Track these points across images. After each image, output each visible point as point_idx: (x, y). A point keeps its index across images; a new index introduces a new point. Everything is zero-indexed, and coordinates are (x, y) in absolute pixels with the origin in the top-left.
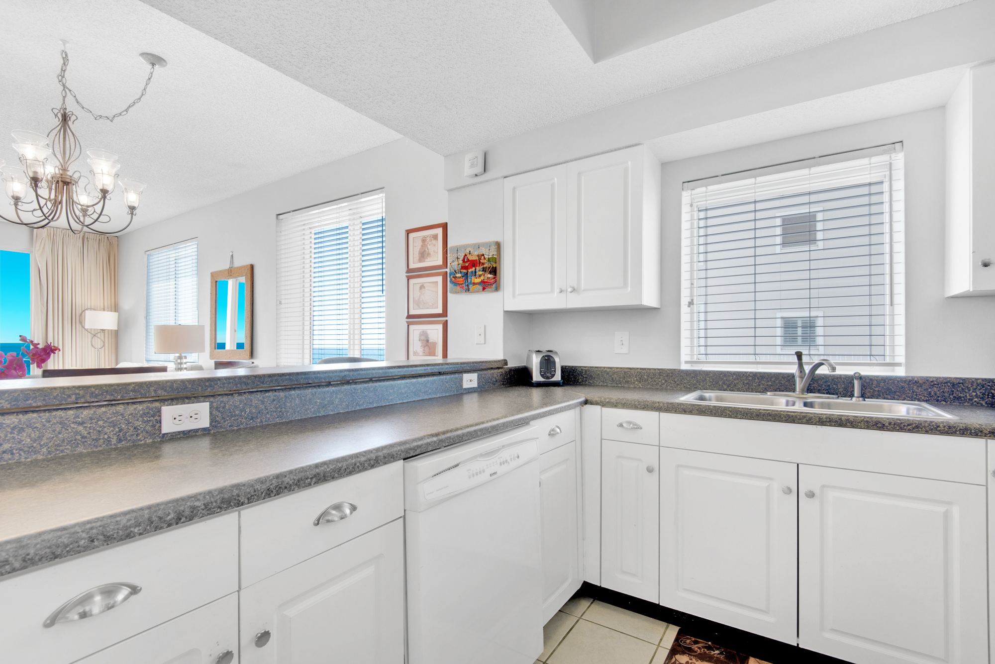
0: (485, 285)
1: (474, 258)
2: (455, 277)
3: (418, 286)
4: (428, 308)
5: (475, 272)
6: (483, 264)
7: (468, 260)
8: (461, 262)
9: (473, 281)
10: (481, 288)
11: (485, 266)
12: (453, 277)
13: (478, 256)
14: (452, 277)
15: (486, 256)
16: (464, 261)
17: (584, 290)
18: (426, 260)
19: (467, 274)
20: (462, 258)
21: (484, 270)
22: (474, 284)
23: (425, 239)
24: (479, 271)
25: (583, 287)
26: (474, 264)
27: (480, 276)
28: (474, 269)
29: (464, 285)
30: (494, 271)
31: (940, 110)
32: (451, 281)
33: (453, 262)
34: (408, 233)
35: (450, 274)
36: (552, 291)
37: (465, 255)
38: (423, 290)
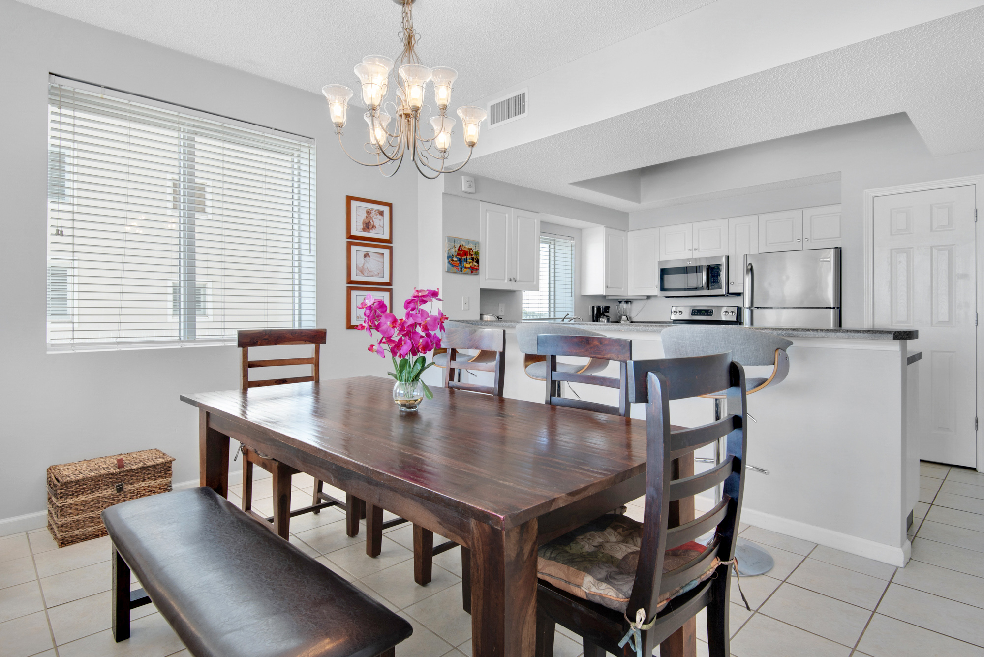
0: (472, 270)
1: (466, 250)
2: (453, 260)
3: (362, 254)
4: (372, 276)
5: (467, 259)
6: (472, 255)
7: (462, 250)
8: (457, 250)
9: (465, 266)
10: (470, 271)
11: (473, 257)
13: (469, 249)
14: (450, 259)
15: (474, 250)
16: (459, 249)
17: (519, 281)
18: (371, 231)
19: (461, 260)
20: (458, 247)
21: (473, 259)
22: (466, 268)
23: (370, 211)
25: (518, 279)
26: (466, 253)
27: (470, 263)
28: (465, 257)
29: (459, 267)
30: (478, 261)
31: (581, 230)
32: (449, 262)
33: (451, 248)
34: (349, 199)
35: (448, 257)
36: (504, 280)
37: (460, 246)
38: (367, 258)
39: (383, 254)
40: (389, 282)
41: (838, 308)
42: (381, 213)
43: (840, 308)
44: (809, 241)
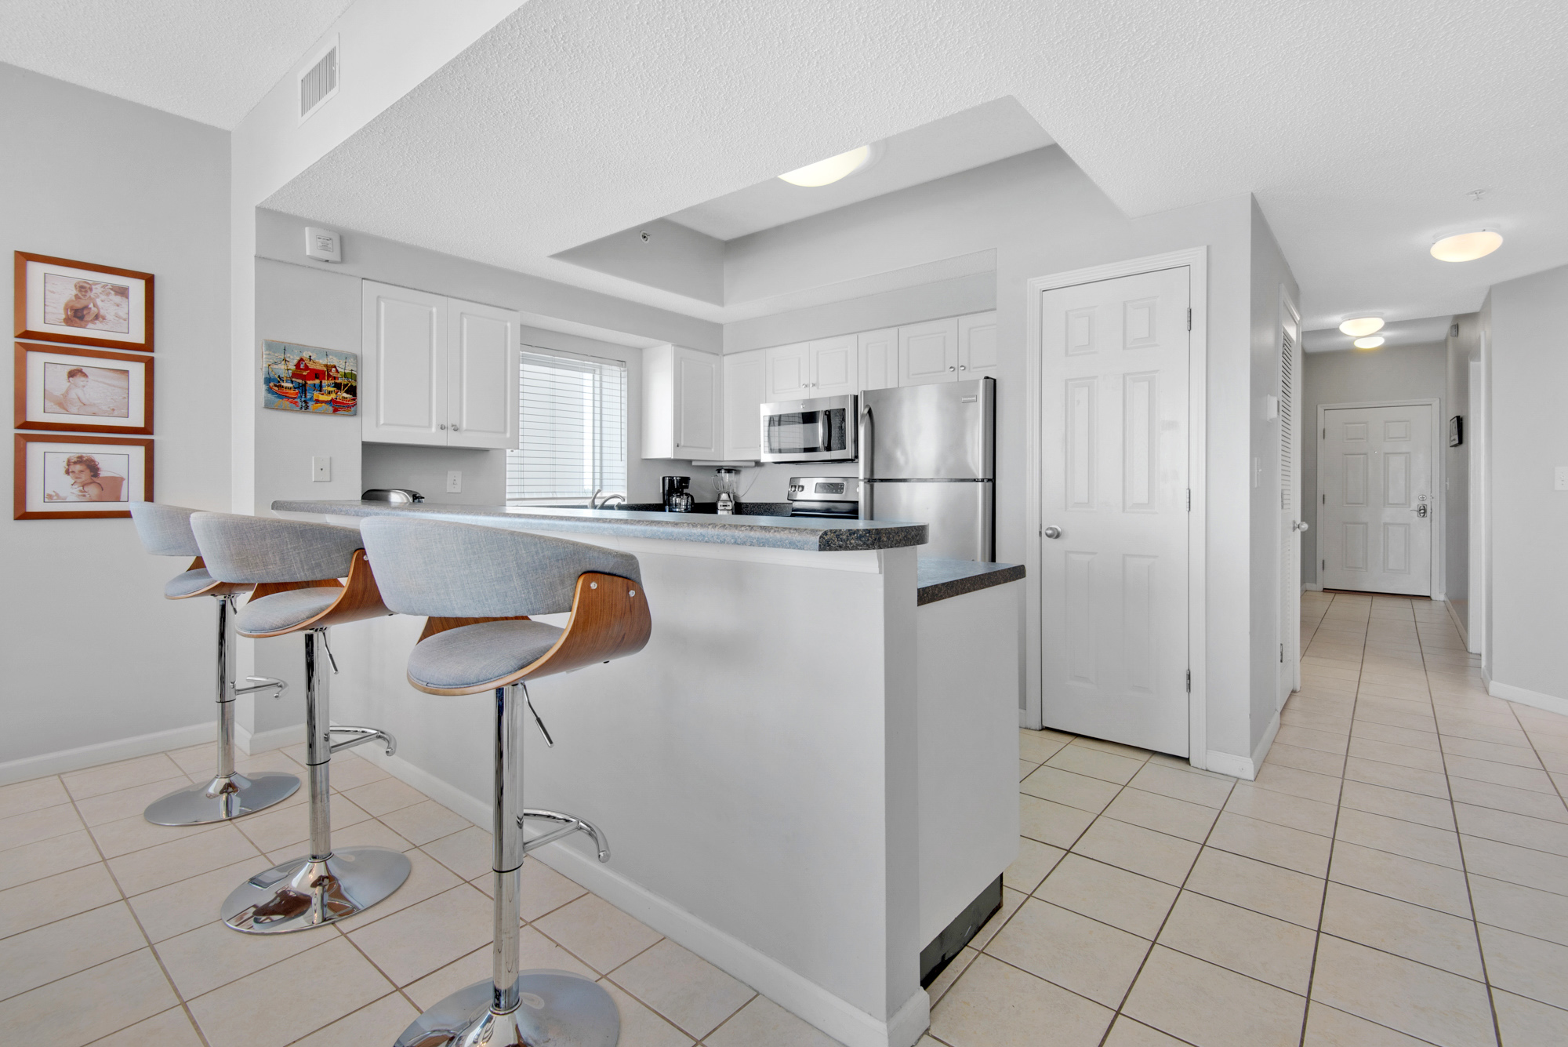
0: (337, 407)
1: (318, 368)
2: (280, 387)
3: (65, 370)
4: (94, 414)
5: (321, 386)
6: (335, 378)
7: (307, 367)
8: (292, 367)
9: (315, 398)
10: (331, 409)
11: (337, 381)
12: (275, 386)
13: (326, 366)
14: (272, 384)
15: (339, 370)
16: (298, 366)
17: (466, 430)
18: (90, 325)
19: (304, 385)
20: (295, 362)
21: (338, 386)
22: (317, 401)
23: (88, 286)
24: (329, 386)
25: (464, 426)
26: (317, 374)
27: (330, 393)
28: (317, 382)
29: (298, 400)
30: (352, 390)
31: (640, 350)
32: (270, 390)
33: (276, 363)
34: (23, 258)
35: (268, 380)
36: (430, 426)
37: (302, 360)
38: (79, 380)
39: (127, 372)
40: (143, 426)
41: (989, 480)
42: (123, 292)
43: (993, 480)
44: (967, 370)
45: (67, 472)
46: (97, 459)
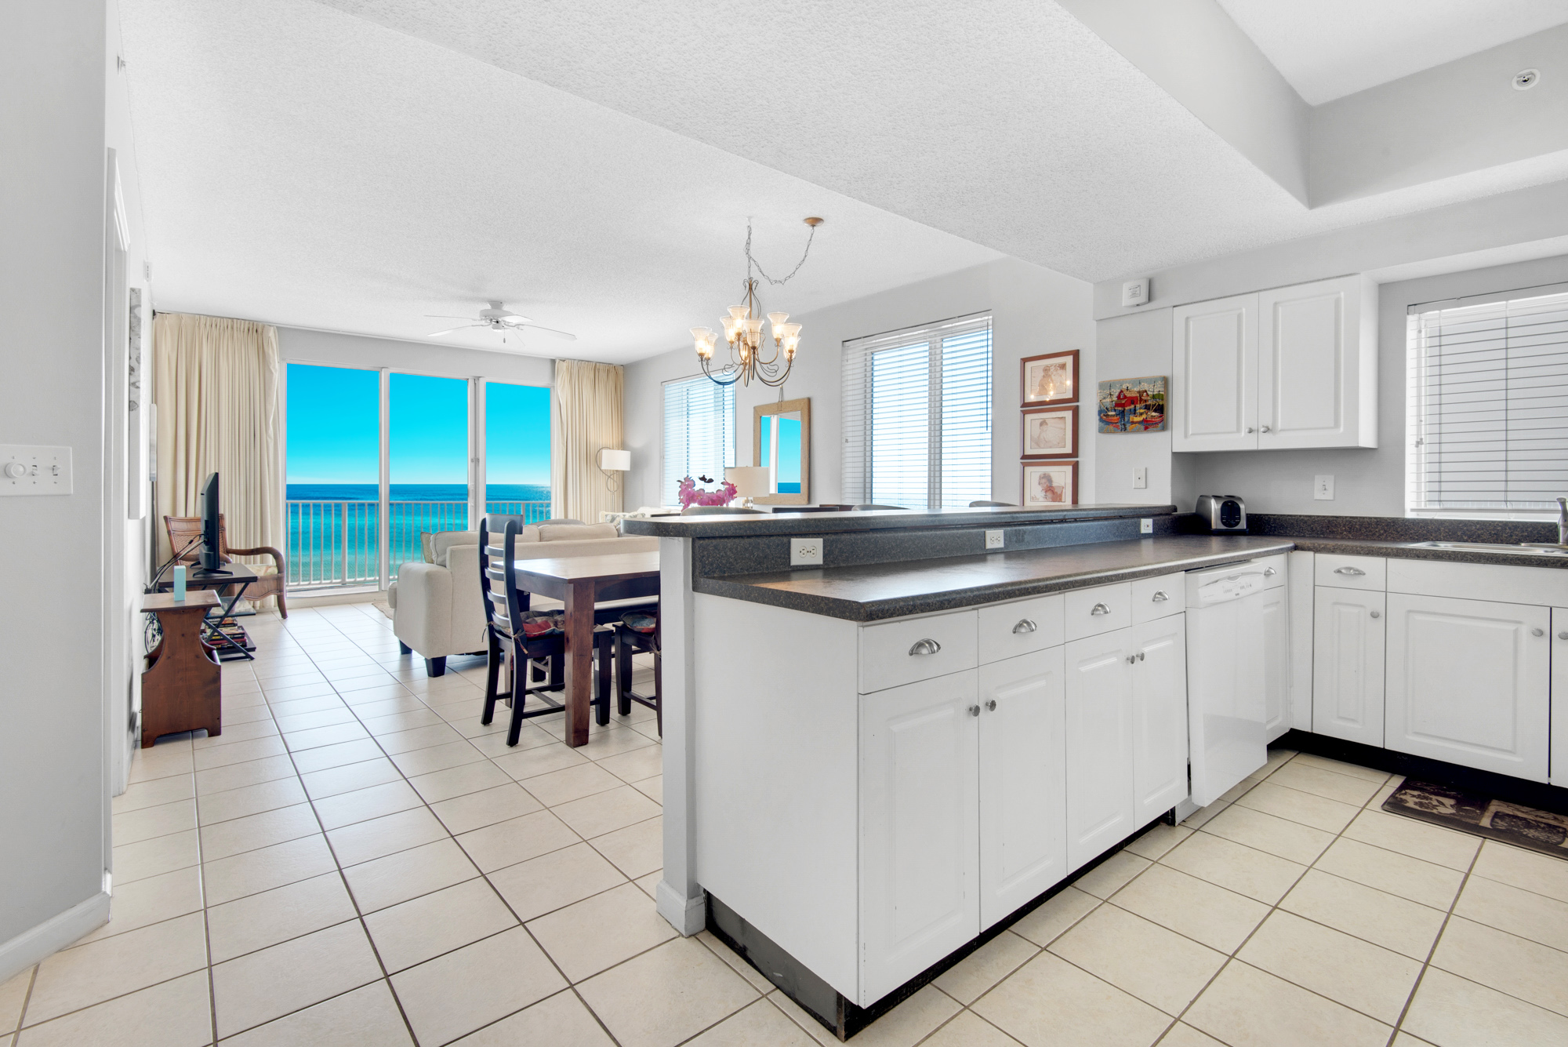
0: (1147, 425)
1: (1133, 395)
2: (1107, 416)
3: (1038, 422)
4: (1051, 447)
5: (1135, 410)
6: (1146, 401)
7: (1125, 397)
8: (1115, 399)
9: (1131, 420)
10: (1143, 427)
11: (1147, 403)
12: (1104, 415)
13: (1139, 392)
14: (1102, 415)
15: (1149, 393)
16: (1119, 397)
17: (1281, 430)
18: (1050, 393)
19: (1123, 411)
20: (1117, 394)
21: (1147, 407)
22: (1133, 423)
23: (1050, 368)
24: (1140, 408)
25: (1279, 426)
26: (1133, 401)
27: (1141, 414)
28: (1133, 406)
29: (1119, 424)
30: (1160, 409)
32: (1101, 420)
33: (1104, 398)
34: (1024, 361)
35: (1100, 412)
36: (1239, 433)
37: (1122, 391)
38: (1044, 427)
40: (1071, 452)
42: (1064, 366)
45: (1039, 484)
46: (1052, 474)
